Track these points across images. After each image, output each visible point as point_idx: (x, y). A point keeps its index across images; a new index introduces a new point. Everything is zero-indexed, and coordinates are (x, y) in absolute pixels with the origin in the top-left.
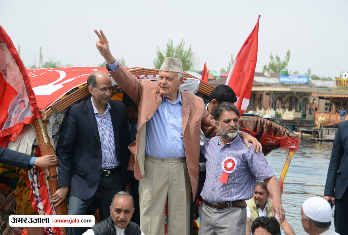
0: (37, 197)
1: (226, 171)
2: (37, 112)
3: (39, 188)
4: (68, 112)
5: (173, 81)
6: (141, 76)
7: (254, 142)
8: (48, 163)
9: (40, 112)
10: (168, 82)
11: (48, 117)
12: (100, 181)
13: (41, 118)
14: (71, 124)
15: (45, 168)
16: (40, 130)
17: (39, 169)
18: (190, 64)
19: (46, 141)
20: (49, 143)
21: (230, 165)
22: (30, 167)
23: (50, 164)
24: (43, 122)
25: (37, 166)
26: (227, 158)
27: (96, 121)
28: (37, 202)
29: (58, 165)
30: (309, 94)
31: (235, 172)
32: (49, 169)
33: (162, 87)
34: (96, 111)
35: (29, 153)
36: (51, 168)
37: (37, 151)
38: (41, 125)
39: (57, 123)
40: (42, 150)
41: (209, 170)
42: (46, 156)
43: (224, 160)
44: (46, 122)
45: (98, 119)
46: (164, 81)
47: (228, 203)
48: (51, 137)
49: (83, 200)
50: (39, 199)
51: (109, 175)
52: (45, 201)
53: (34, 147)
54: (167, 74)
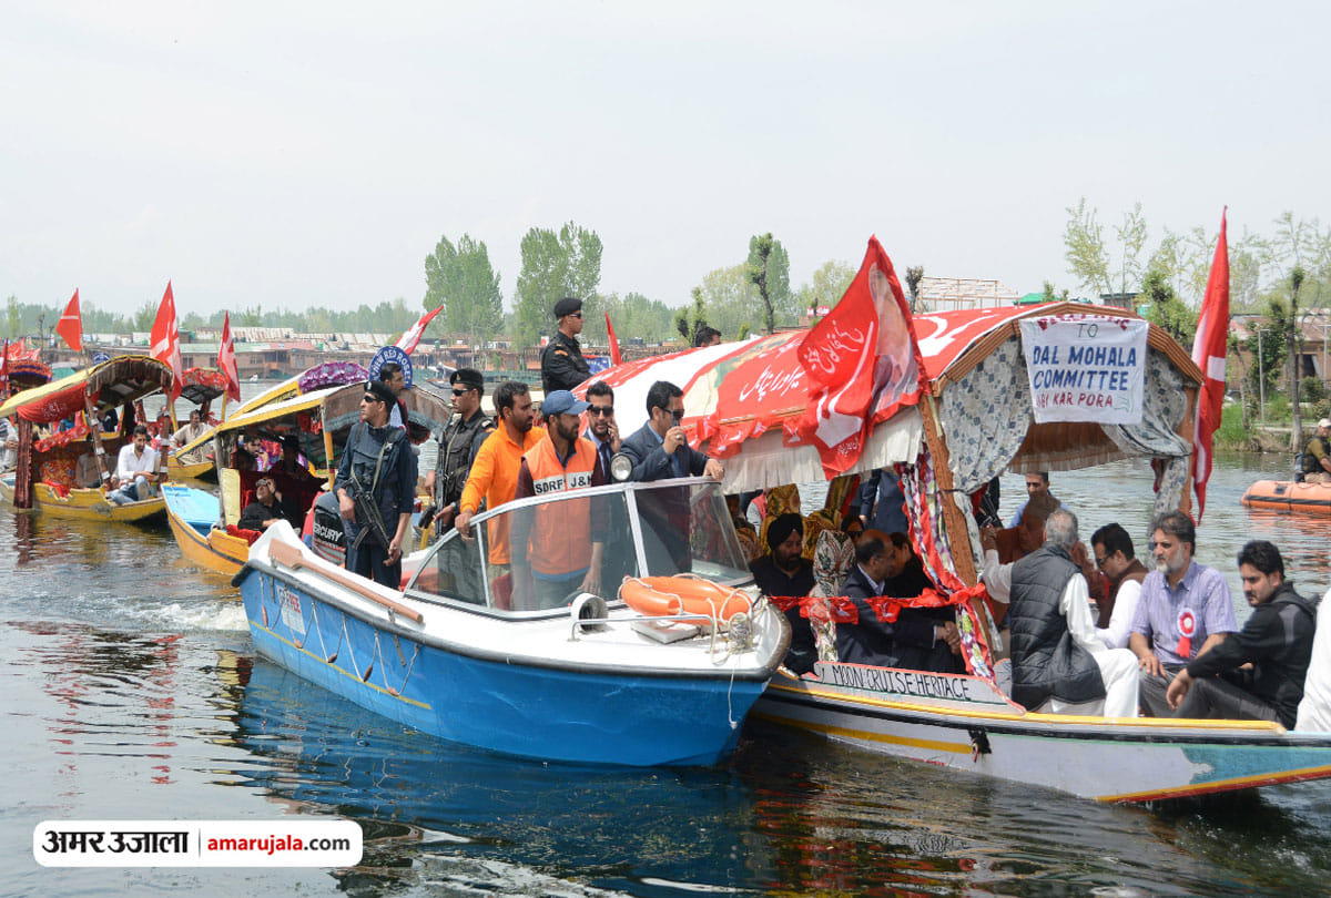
2: (925, 382)
9: (930, 382)
11: (942, 392)
13: (932, 393)
16: (931, 415)
24: (935, 399)
38: (933, 405)
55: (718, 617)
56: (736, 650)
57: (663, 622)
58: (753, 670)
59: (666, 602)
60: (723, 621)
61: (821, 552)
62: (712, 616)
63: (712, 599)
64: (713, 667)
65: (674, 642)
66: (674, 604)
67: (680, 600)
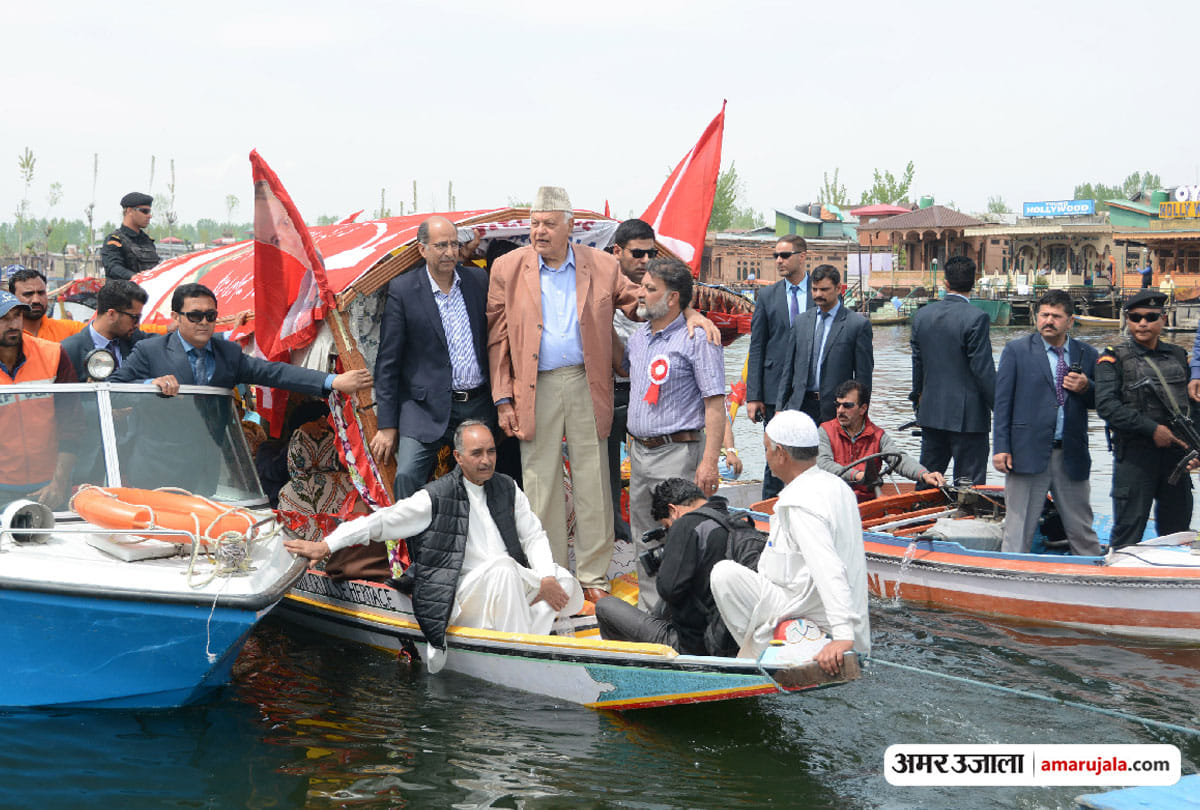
0: (344, 443)
1: (654, 381)
2: (329, 296)
3: (345, 427)
4: (383, 293)
5: (558, 227)
6: (511, 223)
7: (705, 326)
8: (354, 383)
9: (334, 296)
10: (550, 231)
11: (349, 306)
12: (453, 412)
13: (337, 307)
14: (394, 314)
15: (351, 393)
16: (338, 328)
17: (343, 395)
18: (732, 197)
19: (349, 348)
20: (355, 350)
21: (660, 370)
22: (326, 392)
23: (358, 386)
24: (341, 314)
25: (340, 392)
26: (655, 359)
27: (436, 306)
28: (346, 451)
29: (374, 386)
30: (1096, 236)
31: (669, 381)
32: (357, 393)
33: (540, 240)
34: (435, 288)
35: (324, 369)
36: (361, 392)
37: (336, 363)
38: (339, 319)
39: (366, 313)
40: (345, 363)
41: (634, 382)
42: (352, 372)
43: (652, 362)
44: (346, 314)
45: (440, 302)
46: (540, 229)
47: (664, 437)
48: (357, 338)
49: (424, 445)
50: (347, 446)
51: (468, 400)
52: (356, 450)
53: (331, 357)
54: (545, 216)
55: (202, 533)
56: (225, 574)
57: (130, 536)
58: (244, 596)
59: (133, 514)
60: (210, 540)
61: (294, 451)
62: (194, 533)
63: (198, 516)
64: (191, 591)
65: (142, 560)
66: (143, 517)
67: (152, 513)
